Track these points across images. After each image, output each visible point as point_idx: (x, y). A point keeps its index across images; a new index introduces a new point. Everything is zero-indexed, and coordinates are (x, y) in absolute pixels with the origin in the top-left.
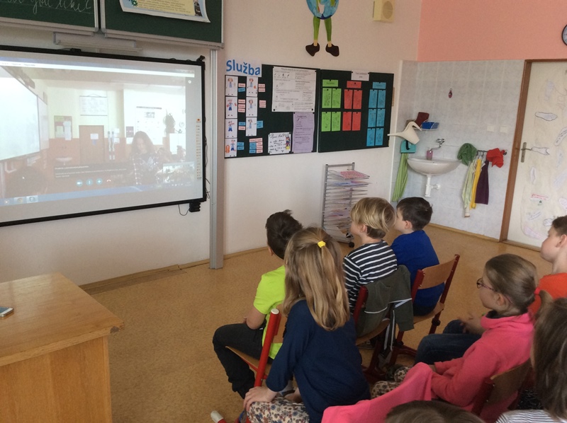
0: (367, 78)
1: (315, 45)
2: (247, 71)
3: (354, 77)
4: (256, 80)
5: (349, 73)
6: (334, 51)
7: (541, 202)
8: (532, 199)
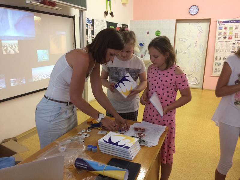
0: (121, 26)
1: (107, 12)
2: (88, 22)
3: (118, 26)
4: (91, 25)
5: (117, 24)
6: (112, 14)
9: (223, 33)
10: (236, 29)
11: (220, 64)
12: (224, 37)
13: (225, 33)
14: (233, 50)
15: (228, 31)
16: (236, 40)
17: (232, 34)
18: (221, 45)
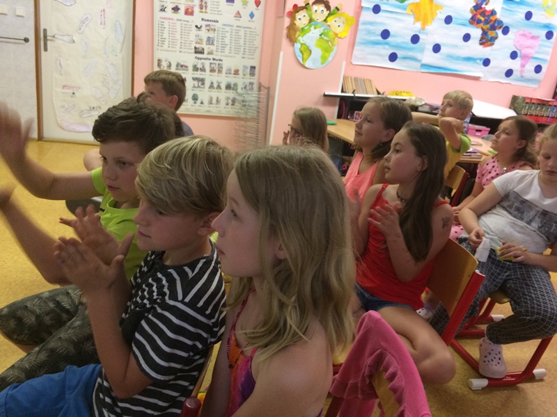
7: (74, 93)
8: (64, 91)
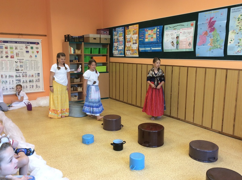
9: (4, 52)
10: (16, 49)
11: (7, 82)
12: (6, 56)
13: (6, 53)
14: (16, 68)
15: (9, 50)
16: (18, 59)
17: (13, 53)
18: (4, 64)
